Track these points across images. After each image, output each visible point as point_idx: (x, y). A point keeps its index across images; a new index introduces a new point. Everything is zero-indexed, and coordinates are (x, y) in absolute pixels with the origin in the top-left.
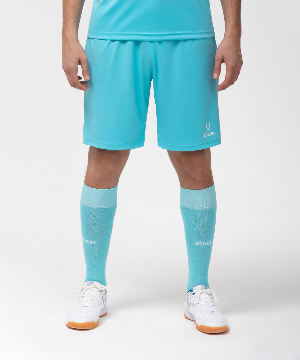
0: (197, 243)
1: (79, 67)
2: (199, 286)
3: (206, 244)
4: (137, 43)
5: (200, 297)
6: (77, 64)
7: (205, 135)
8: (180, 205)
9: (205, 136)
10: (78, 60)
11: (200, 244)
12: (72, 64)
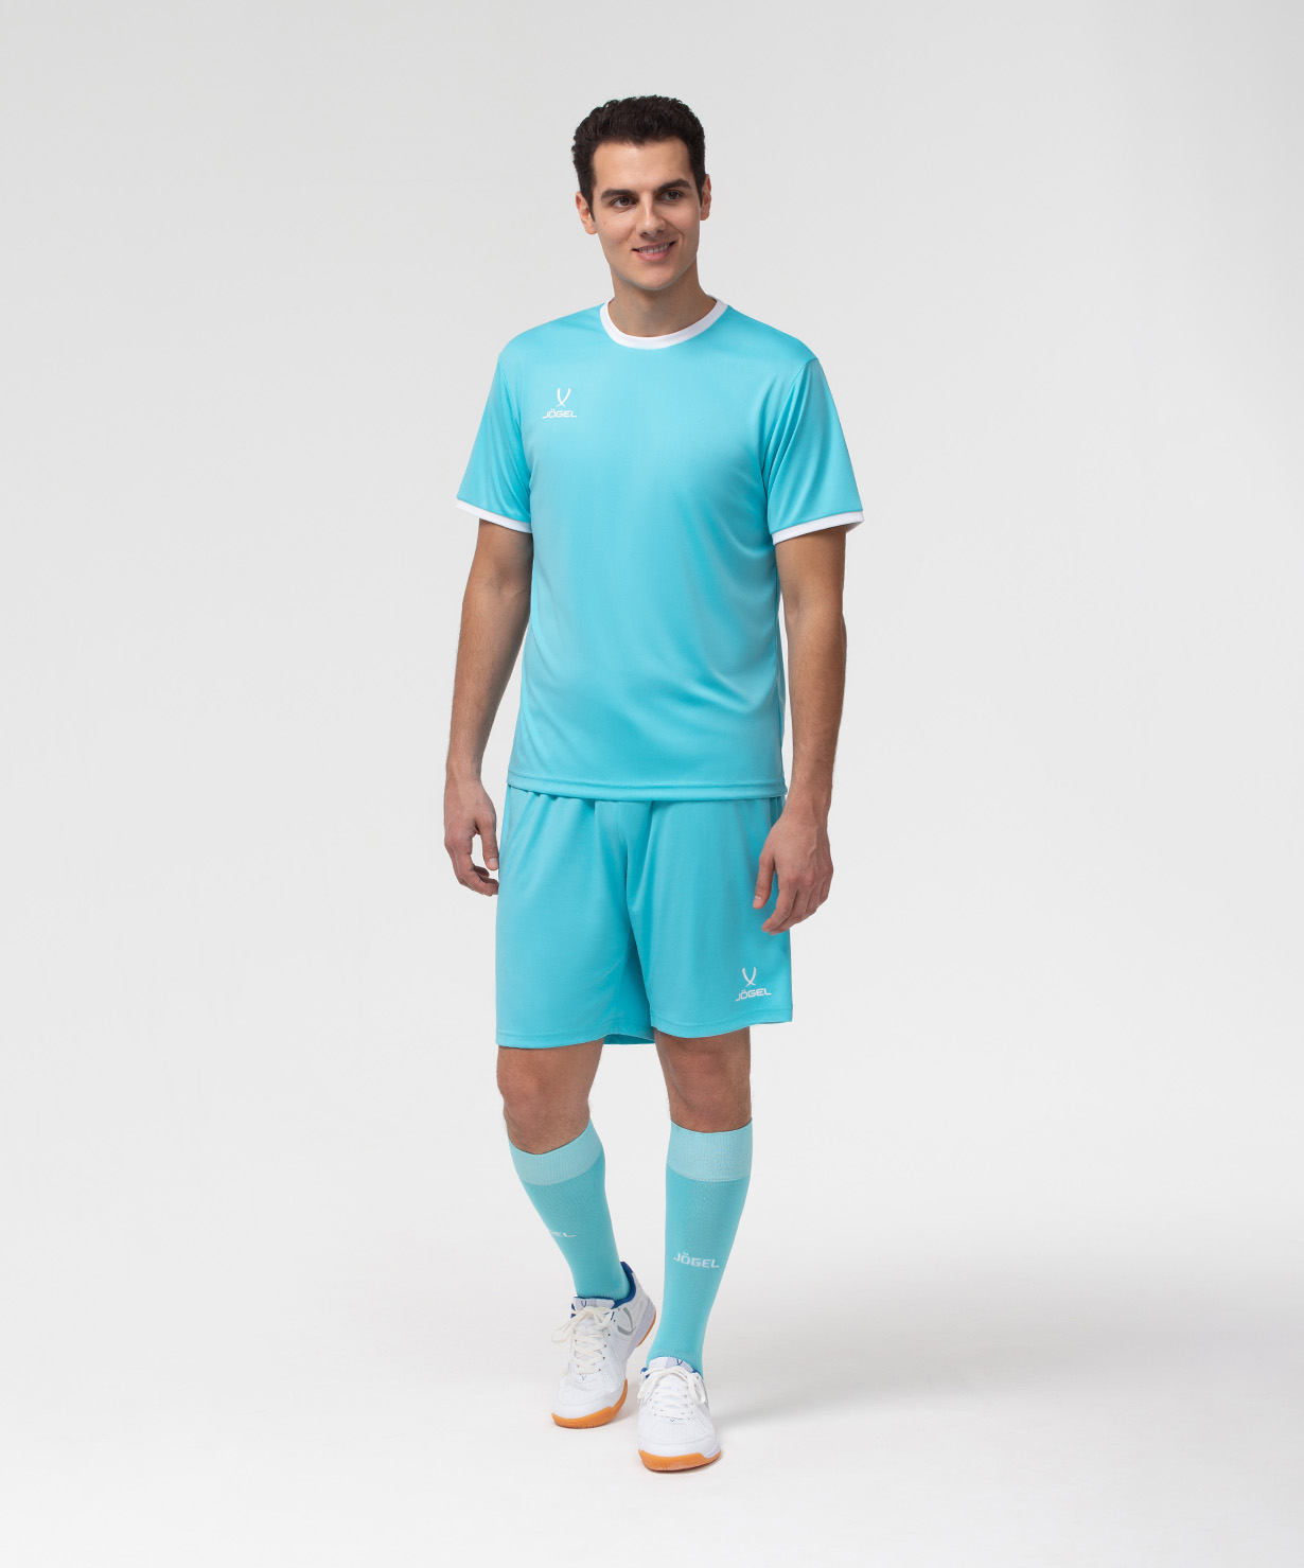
0: (680, 1258)
1: (477, 840)
2: (663, 1360)
3: (699, 1264)
4: (590, 803)
5: (657, 1385)
6: (469, 833)
7: (740, 995)
8: (667, 1165)
9: (741, 998)
10: (472, 825)
11: (686, 1260)
12: (461, 834)
